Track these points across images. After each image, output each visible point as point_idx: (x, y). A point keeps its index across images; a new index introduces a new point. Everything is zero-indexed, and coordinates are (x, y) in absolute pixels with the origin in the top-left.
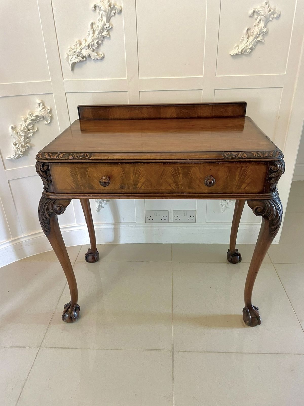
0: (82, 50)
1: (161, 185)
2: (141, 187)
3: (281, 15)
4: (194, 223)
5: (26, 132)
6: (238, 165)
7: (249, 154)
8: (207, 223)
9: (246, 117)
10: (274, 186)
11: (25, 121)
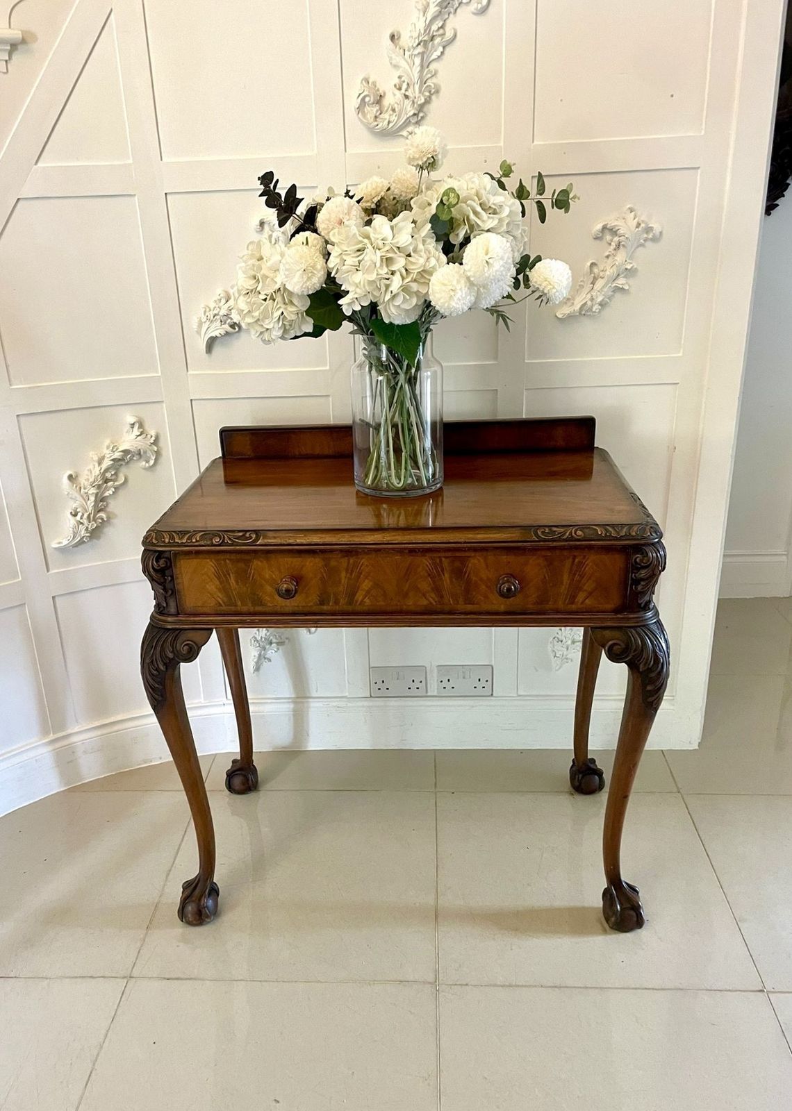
0: (232, 311)
1: (406, 595)
2: (362, 601)
3: (664, 232)
4: (488, 698)
5: (99, 487)
6: (566, 553)
7: (587, 531)
8: (520, 696)
9: (595, 451)
10: (646, 598)
11: (100, 462)
